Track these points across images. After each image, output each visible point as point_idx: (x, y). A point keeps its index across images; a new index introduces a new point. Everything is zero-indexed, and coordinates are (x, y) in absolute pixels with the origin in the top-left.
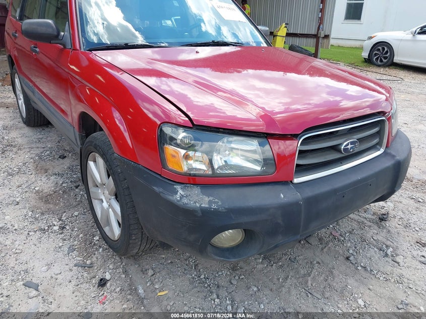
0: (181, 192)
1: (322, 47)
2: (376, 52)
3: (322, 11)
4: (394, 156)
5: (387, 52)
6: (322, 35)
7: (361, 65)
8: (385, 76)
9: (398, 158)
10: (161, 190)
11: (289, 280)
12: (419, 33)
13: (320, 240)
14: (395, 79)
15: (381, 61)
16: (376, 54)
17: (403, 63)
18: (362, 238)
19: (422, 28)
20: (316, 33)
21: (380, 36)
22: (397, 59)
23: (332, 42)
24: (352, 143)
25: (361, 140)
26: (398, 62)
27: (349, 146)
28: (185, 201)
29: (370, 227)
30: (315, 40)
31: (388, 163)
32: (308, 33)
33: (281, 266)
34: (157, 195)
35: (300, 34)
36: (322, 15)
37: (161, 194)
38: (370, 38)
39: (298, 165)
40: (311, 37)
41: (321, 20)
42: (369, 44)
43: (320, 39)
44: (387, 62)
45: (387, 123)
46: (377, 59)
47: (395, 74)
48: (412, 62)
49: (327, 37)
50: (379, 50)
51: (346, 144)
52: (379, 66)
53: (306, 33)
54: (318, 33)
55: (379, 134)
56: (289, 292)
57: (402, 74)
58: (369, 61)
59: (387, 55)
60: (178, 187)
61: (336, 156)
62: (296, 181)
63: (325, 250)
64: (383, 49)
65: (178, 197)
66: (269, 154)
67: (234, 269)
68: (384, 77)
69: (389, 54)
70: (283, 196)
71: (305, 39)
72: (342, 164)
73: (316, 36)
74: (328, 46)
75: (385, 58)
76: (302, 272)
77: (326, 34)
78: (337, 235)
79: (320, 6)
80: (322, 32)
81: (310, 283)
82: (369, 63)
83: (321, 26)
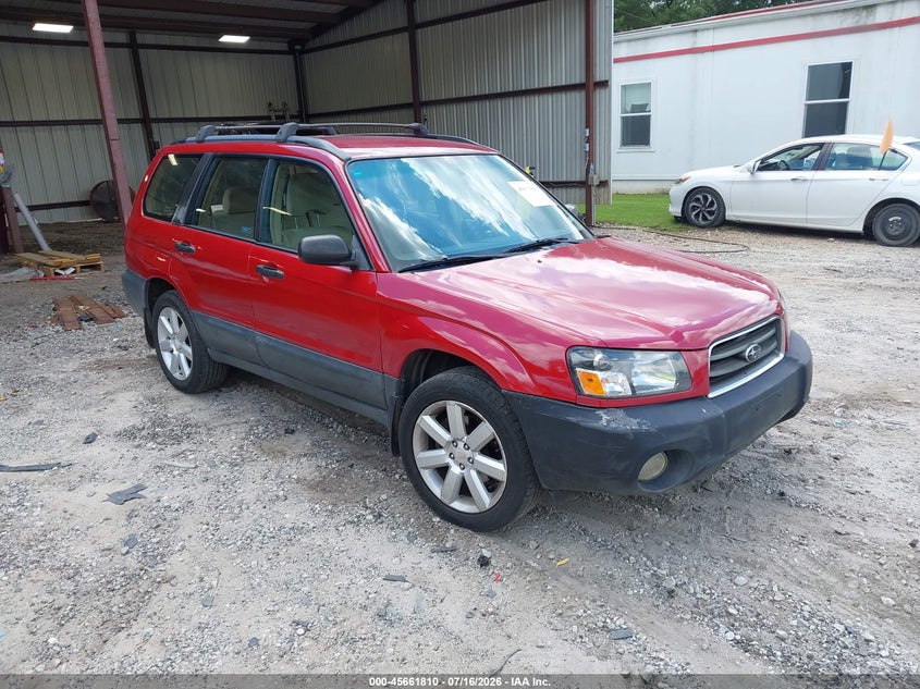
0: (605, 417)
1: (598, 202)
2: (694, 204)
3: (590, 140)
4: (795, 361)
5: (712, 204)
6: (596, 182)
7: (670, 227)
8: (717, 245)
9: (801, 362)
10: (580, 419)
11: (702, 530)
12: (760, 169)
13: (721, 484)
14: (734, 248)
15: (705, 218)
16: (694, 208)
17: (742, 219)
18: (769, 476)
19: (763, 161)
20: (583, 179)
21: (698, 177)
22: (730, 215)
23: (614, 187)
24: (755, 348)
25: (761, 344)
26: (733, 219)
27: (753, 353)
28: (613, 425)
29: (775, 463)
30: (583, 191)
31: (793, 370)
32: (569, 180)
33: (686, 518)
34: (576, 426)
35: (554, 183)
36: (591, 147)
37: (581, 424)
38: (681, 181)
39: (711, 378)
40: (576, 187)
41: (590, 157)
42: (678, 193)
43: (593, 189)
44: (716, 219)
45: (782, 321)
46: (697, 215)
47: (733, 239)
48: (757, 218)
49: (604, 184)
50: (698, 200)
51: (749, 350)
52: (703, 227)
53: (564, 179)
54: (587, 178)
55: (776, 337)
56: (708, 541)
57: (743, 238)
58: (683, 220)
59: (713, 209)
60: (601, 412)
61: (741, 365)
62: (710, 396)
63: (731, 495)
64: (706, 198)
65: (604, 422)
66: (684, 368)
67: (630, 529)
68: (718, 247)
69: (716, 205)
70: (705, 412)
71: (564, 190)
72: (746, 375)
73: (584, 184)
74: (609, 199)
75: (711, 213)
76: (714, 520)
77: (603, 179)
78: (739, 476)
79: (585, 133)
80: (595, 177)
81: (728, 529)
82: (683, 223)
83: (592, 166)
